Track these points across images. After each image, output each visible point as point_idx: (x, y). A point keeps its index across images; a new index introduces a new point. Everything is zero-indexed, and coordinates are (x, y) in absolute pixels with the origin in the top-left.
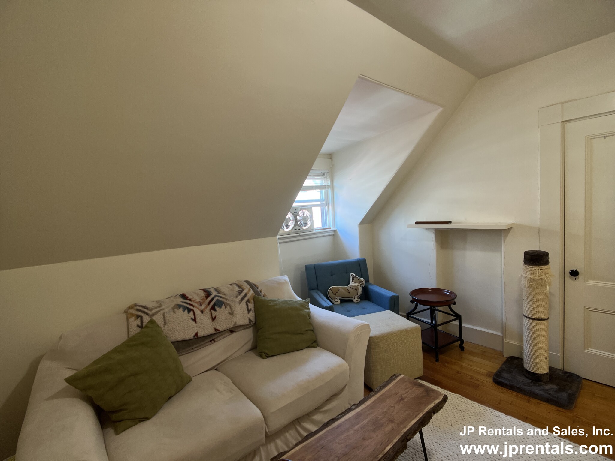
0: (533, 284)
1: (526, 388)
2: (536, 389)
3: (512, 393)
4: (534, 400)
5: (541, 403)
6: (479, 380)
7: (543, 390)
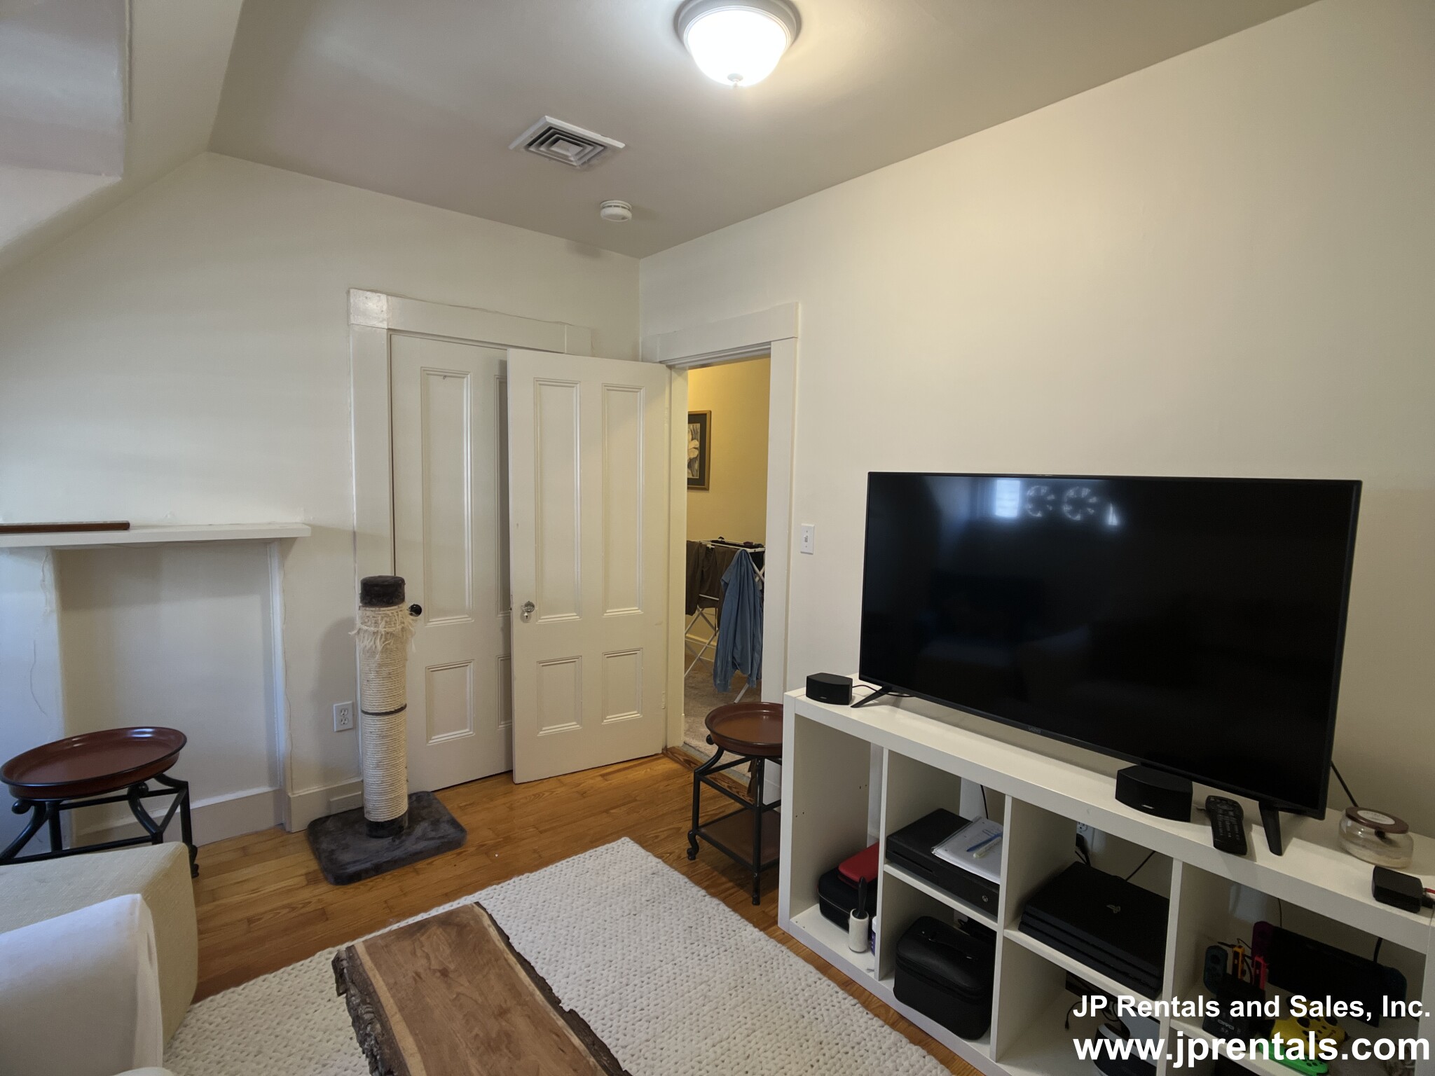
0: (389, 644)
1: (398, 853)
2: (411, 845)
3: (384, 879)
4: (420, 865)
5: (433, 862)
6: (310, 902)
7: (419, 839)
